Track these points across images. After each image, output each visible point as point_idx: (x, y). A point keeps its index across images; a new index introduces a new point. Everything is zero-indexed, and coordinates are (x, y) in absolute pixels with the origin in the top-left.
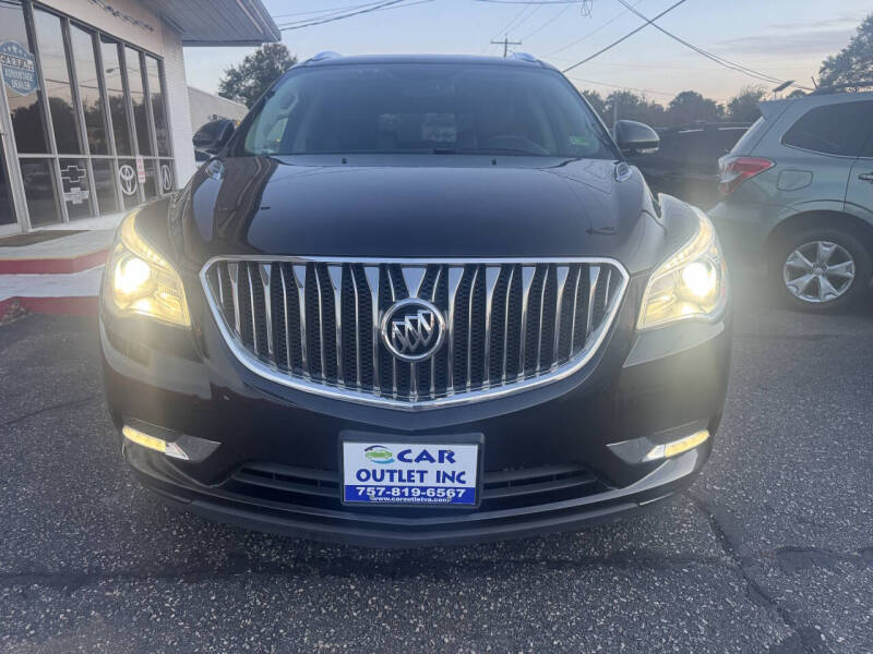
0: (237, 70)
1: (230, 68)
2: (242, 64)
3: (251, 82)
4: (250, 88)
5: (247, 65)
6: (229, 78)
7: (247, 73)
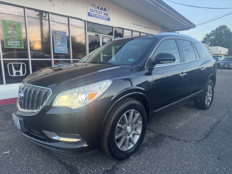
0: (209, 34)
1: (207, 34)
2: (211, 32)
3: (213, 37)
4: (212, 39)
5: (212, 33)
6: (206, 37)
7: (211, 35)
